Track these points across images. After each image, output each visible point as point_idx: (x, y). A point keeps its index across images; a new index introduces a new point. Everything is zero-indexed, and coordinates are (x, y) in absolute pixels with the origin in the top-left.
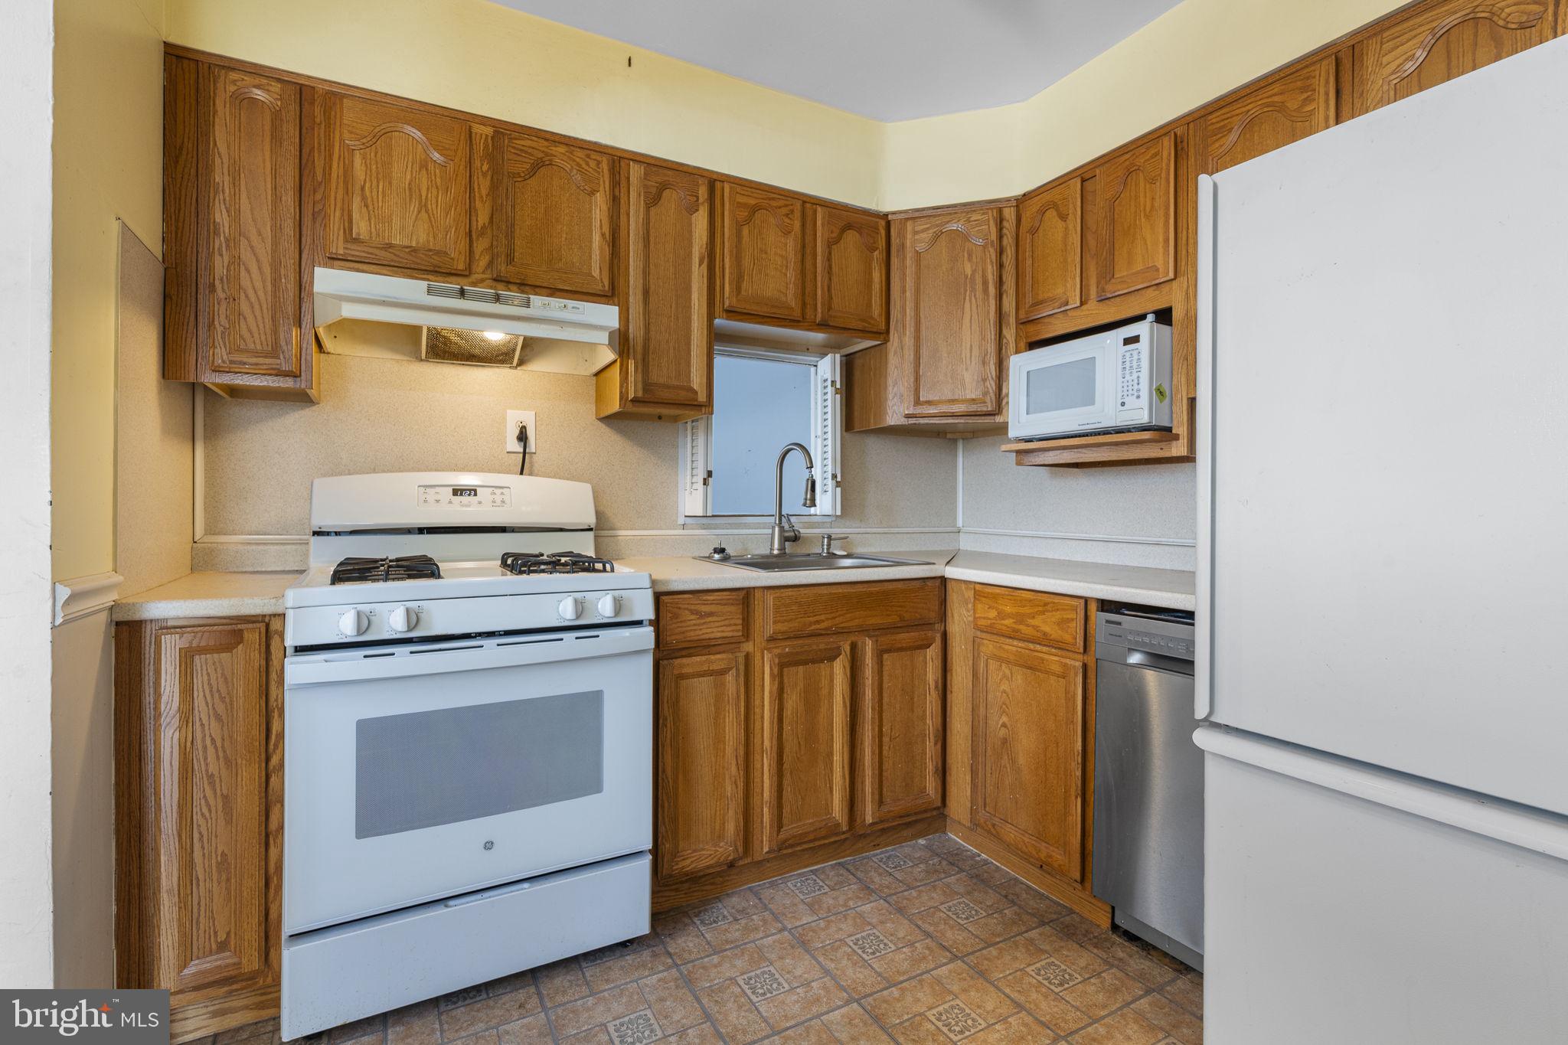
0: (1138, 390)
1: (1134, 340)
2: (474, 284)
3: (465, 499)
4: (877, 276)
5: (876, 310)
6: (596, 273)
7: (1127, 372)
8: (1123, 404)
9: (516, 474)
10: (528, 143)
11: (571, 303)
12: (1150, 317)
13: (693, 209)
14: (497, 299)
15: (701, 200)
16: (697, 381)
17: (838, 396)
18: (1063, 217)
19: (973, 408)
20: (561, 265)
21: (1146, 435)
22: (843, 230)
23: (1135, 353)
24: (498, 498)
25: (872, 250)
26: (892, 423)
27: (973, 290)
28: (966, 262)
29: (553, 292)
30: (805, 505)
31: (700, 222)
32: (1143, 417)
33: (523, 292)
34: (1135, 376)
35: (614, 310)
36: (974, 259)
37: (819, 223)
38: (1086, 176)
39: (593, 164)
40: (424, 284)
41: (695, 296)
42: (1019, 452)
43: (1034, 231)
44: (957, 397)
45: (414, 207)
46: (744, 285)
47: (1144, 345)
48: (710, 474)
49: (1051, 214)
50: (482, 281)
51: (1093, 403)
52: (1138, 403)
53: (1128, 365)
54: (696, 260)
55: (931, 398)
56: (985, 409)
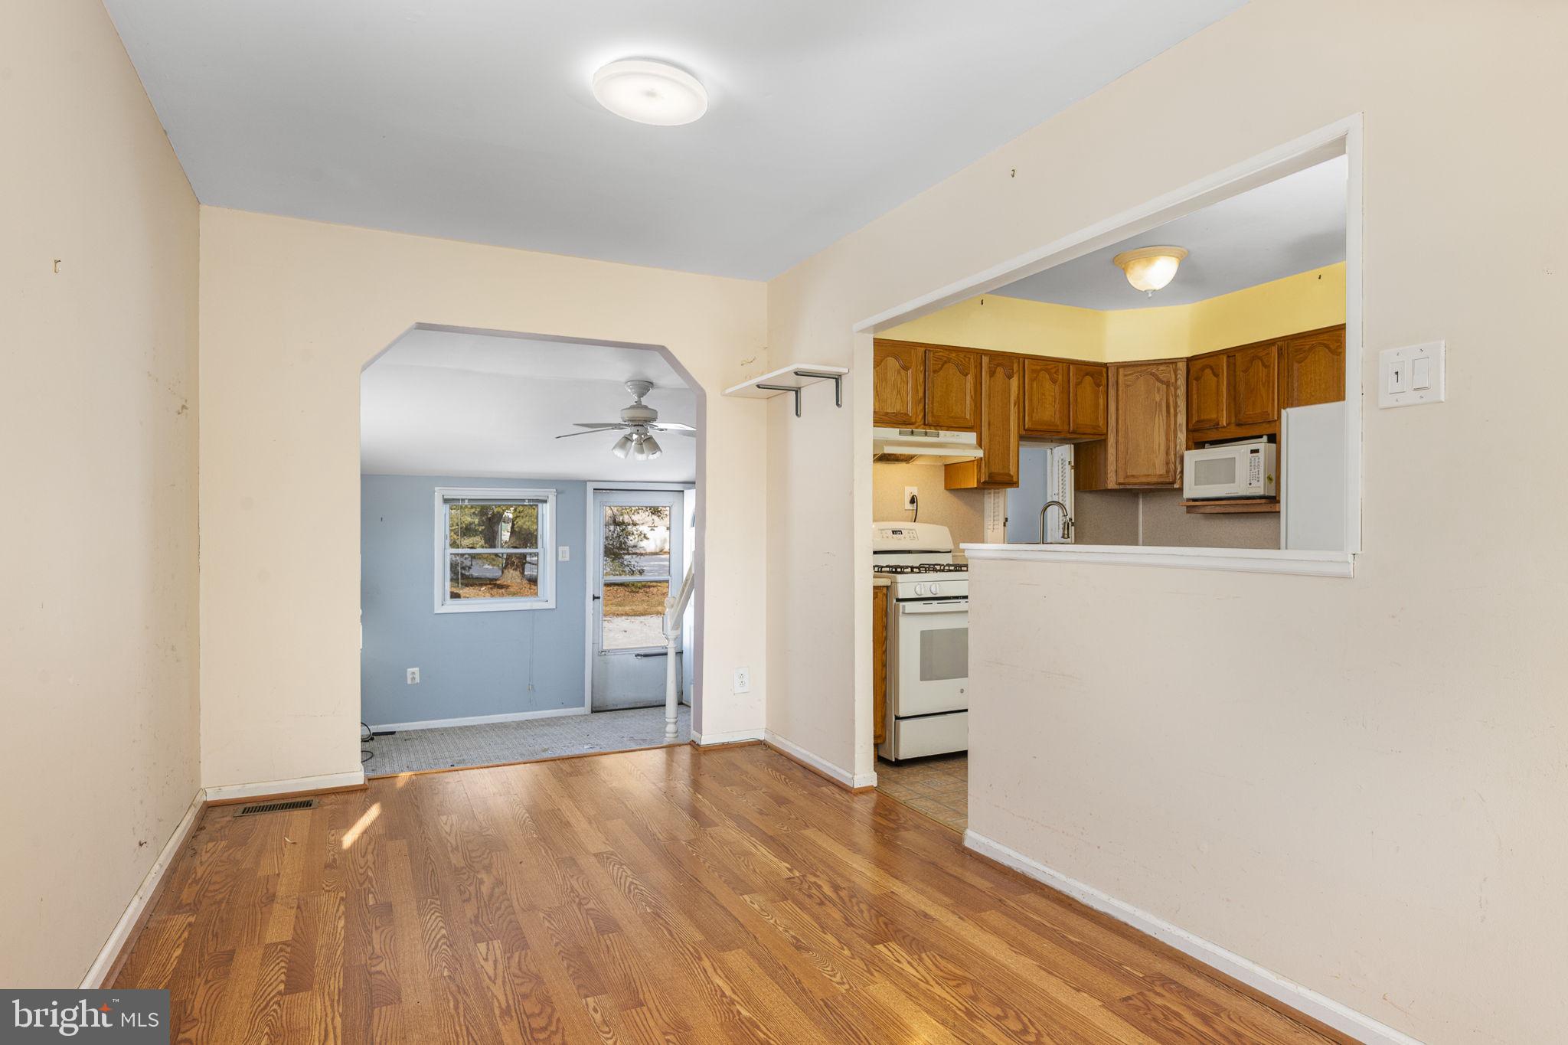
0: (1258, 478)
1: (1256, 451)
2: (917, 428)
3: (898, 536)
4: (1101, 401)
5: (1101, 422)
6: (968, 417)
7: (1253, 467)
8: (1250, 484)
9: (911, 521)
10: (941, 354)
11: (956, 433)
12: (1265, 438)
13: (1010, 377)
14: (926, 434)
15: (1015, 371)
16: (1012, 472)
17: (1073, 470)
18: (1216, 375)
19: (1162, 480)
20: (953, 414)
21: (1263, 501)
22: (1083, 377)
23: (1257, 458)
24: (912, 535)
25: (1098, 385)
26: (1109, 488)
27: (1161, 411)
28: (1156, 394)
29: (949, 428)
30: (1063, 537)
31: (1014, 383)
32: (1261, 492)
33: (936, 430)
34: (1257, 470)
35: (974, 435)
36: (1161, 393)
37: (1071, 374)
38: (1230, 355)
39: (967, 359)
40: (898, 430)
41: (1012, 423)
42: (1188, 507)
43: (1197, 379)
44: (1150, 473)
45: (895, 393)
46: (1034, 415)
47: (1261, 454)
48: (1006, 520)
49: (1208, 371)
50: (919, 426)
51: (1234, 482)
52: (1258, 484)
53: (1253, 464)
54: (1012, 405)
55: (1134, 473)
56: (1168, 481)
